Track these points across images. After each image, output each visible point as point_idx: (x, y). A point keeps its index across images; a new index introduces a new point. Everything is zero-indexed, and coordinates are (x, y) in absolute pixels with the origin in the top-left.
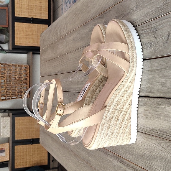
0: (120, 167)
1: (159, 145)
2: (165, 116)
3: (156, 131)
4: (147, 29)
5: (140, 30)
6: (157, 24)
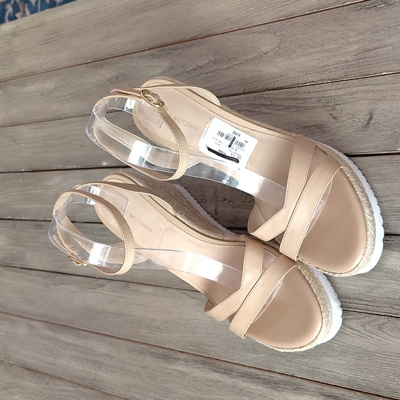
0: (217, 382)
4: (311, 98)
5: (290, 98)
6: (340, 93)
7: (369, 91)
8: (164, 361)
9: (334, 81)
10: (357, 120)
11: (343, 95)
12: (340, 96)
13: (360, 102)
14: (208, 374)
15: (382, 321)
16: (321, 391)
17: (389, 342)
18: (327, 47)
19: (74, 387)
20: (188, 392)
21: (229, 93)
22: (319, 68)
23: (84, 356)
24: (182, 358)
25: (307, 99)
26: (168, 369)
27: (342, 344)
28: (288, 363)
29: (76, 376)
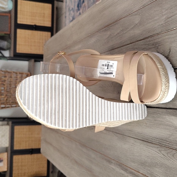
0: (123, 174)
1: (160, 153)
2: (165, 125)
3: (157, 140)
4: (150, 44)
5: (144, 44)
6: (160, 40)
7: (169, 38)
8: (108, 163)
13: (166, 44)
14: (120, 170)
15: (174, 152)
18: (155, 19)
19: (86, 171)
22: (153, 29)
23: (88, 158)
24: (113, 162)
26: (109, 167)
28: (143, 169)
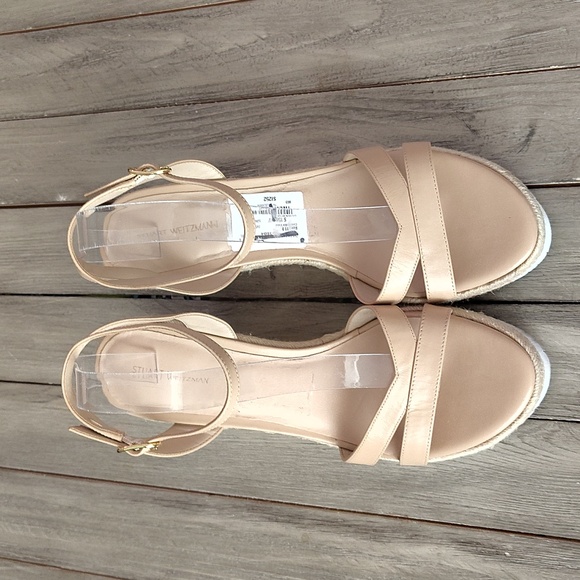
0: (276, 536)
4: (434, 101)
5: (399, 100)
6: (482, 94)
7: (528, 93)
8: (178, 510)
9: (472, 76)
10: (509, 135)
11: (486, 97)
12: (482, 99)
13: (515, 109)
14: (259, 525)
15: (551, 429)
16: (452, 536)
17: (562, 458)
18: (461, 25)
19: (6, 565)
20: (224, 556)
21: (294, 88)
22: (448, 55)
23: (28, 513)
24: (212, 504)
25: (427, 102)
26: (187, 523)
27: (487, 465)
28: (397, 500)
29: (10, 547)
